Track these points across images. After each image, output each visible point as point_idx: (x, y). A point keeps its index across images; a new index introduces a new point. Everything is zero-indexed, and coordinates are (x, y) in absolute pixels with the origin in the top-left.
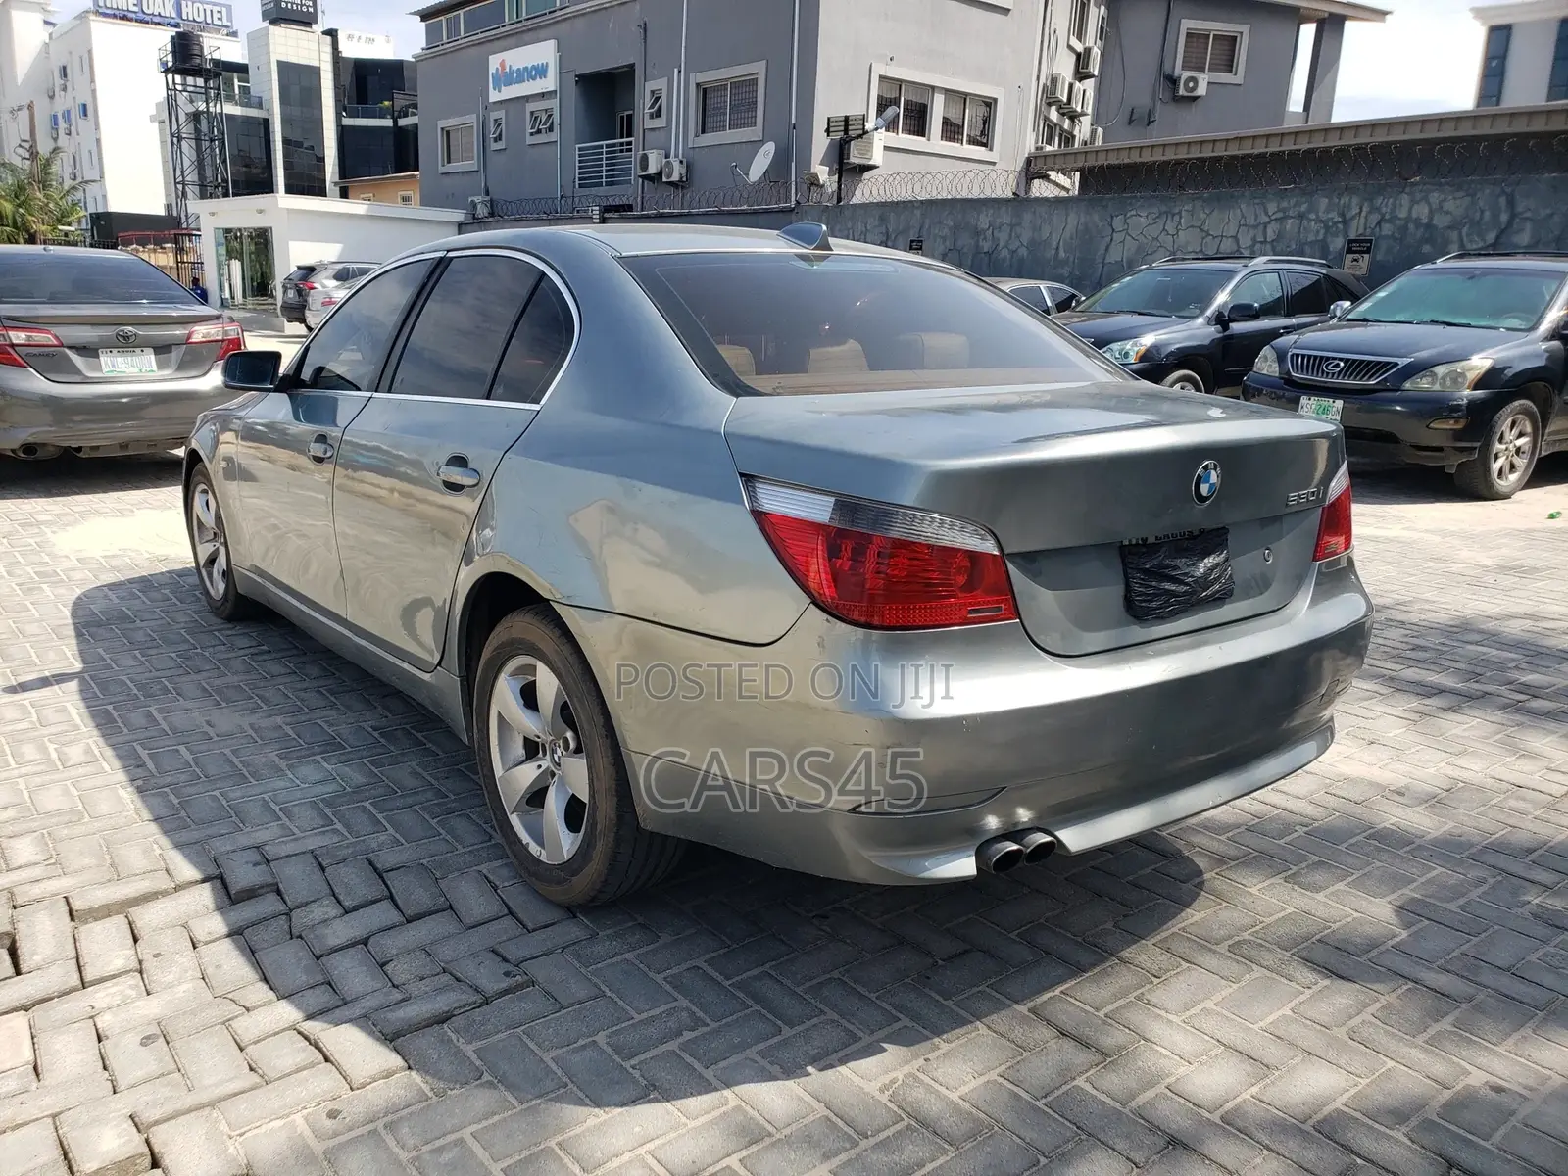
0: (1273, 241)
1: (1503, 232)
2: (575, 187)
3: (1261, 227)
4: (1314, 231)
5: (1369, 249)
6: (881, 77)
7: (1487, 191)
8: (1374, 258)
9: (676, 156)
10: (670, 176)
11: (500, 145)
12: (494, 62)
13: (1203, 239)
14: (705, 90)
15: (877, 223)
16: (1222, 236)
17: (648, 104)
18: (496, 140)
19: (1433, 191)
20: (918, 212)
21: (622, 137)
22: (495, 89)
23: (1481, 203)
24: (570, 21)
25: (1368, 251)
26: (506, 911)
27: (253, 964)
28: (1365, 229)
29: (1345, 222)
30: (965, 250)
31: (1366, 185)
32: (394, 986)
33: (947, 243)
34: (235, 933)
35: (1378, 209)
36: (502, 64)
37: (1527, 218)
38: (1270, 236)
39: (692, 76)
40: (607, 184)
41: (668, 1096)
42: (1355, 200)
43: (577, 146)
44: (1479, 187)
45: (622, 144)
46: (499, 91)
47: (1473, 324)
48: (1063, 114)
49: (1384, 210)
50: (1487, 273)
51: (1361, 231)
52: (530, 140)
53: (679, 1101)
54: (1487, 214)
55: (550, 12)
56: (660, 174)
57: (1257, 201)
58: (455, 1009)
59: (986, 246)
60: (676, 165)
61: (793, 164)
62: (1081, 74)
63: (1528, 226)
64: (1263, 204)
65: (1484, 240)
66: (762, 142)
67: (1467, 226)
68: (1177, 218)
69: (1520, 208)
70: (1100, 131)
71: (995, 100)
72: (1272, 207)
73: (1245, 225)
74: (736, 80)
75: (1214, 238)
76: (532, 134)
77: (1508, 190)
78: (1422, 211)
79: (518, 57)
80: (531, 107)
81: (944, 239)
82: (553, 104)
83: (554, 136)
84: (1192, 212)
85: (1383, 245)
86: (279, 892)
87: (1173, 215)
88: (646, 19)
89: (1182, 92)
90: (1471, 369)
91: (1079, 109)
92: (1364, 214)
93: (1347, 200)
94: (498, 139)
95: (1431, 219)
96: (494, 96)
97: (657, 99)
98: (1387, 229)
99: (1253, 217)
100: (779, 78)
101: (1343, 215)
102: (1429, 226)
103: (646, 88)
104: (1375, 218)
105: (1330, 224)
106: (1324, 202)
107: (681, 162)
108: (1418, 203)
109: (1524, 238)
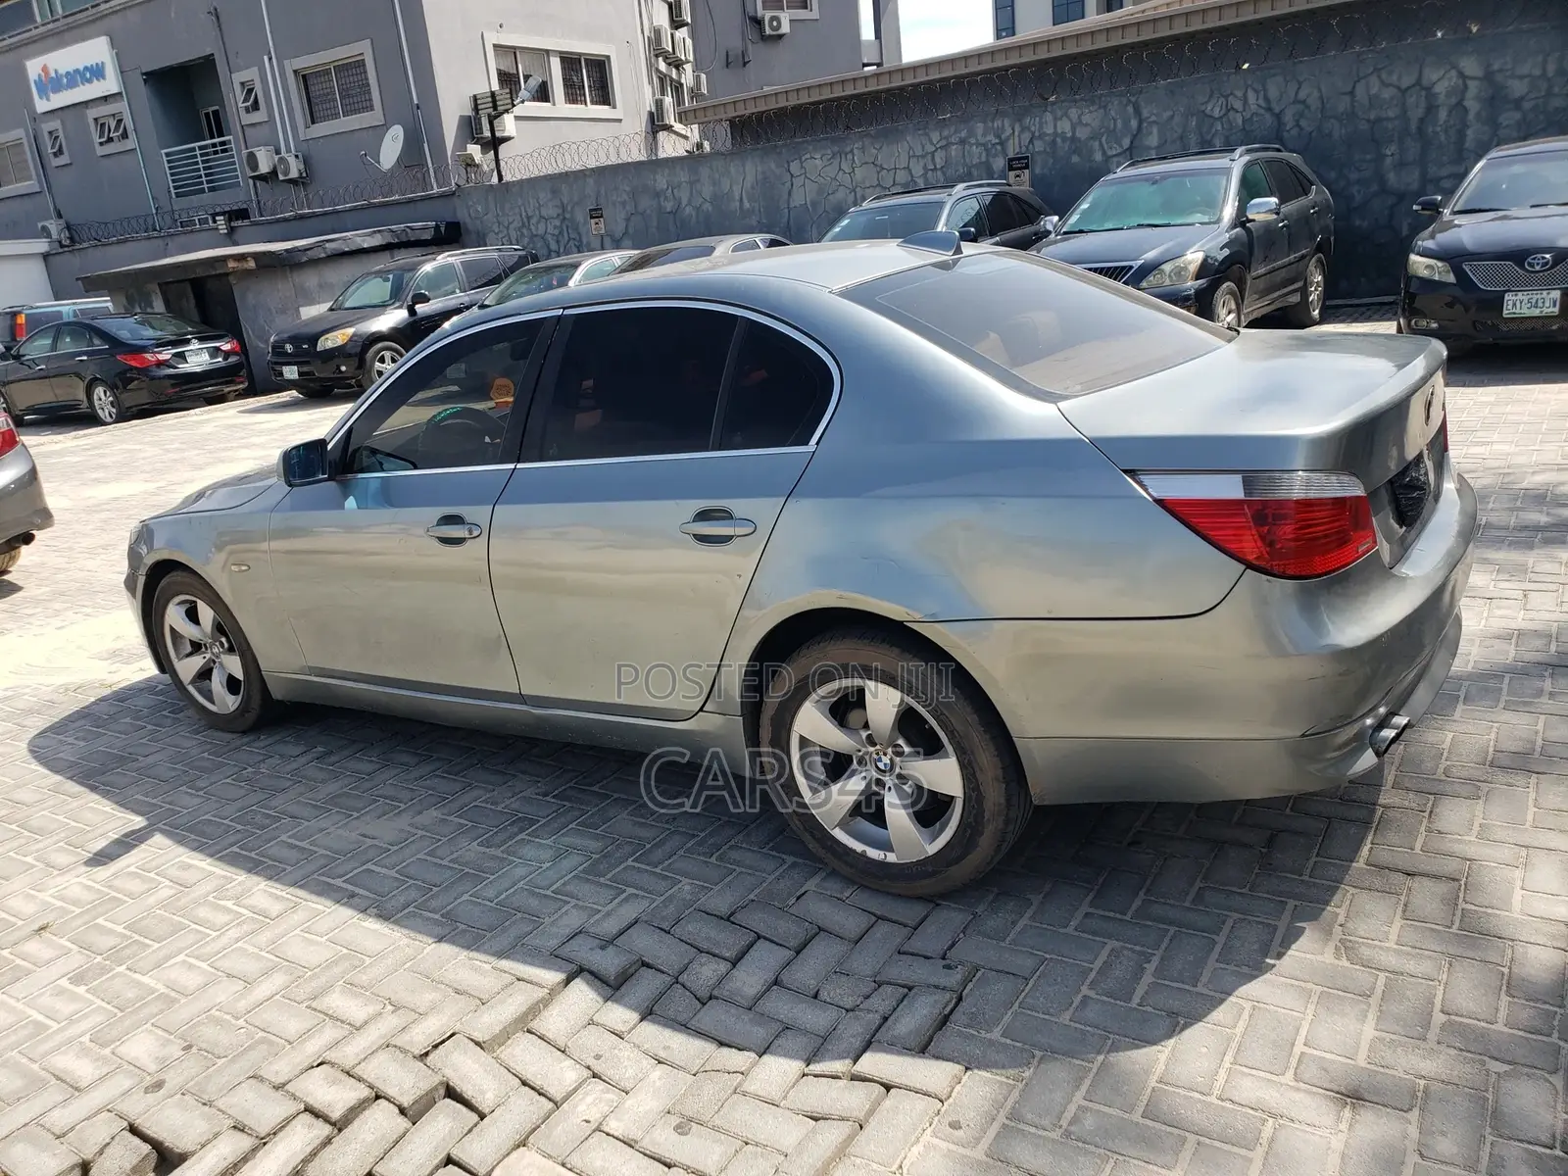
0: (942, 167)
1: (1134, 137)
2: (171, 197)
3: (929, 157)
4: (976, 154)
5: (1027, 164)
6: (495, 46)
7: (1116, 103)
8: (1032, 174)
9: (288, 151)
10: (286, 172)
11: (64, 160)
12: (34, 67)
13: (878, 173)
14: (304, 76)
15: (549, 196)
16: (896, 169)
17: (241, 98)
18: (55, 155)
19: (1070, 107)
20: (591, 181)
21: (212, 137)
22: (41, 98)
23: (1113, 113)
24: (120, 14)
25: (1027, 167)
26: (874, 919)
27: (695, 1036)
28: (1021, 147)
29: (1002, 143)
30: (648, 212)
31: (1013, 107)
32: (847, 1011)
33: (628, 208)
34: (647, 1014)
35: (1029, 129)
36: (45, 69)
37: (1154, 122)
38: (939, 162)
39: (286, 62)
40: (212, 189)
41: (1195, 1017)
42: (1007, 123)
43: (163, 151)
44: (1109, 99)
45: (214, 145)
46: (48, 100)
47: (1172, 223)
48: (669, 64)
49: (1033, 129)
50: (1166, 176)
51: (1017, 150)
52: (101, 151)
53: (1209, 1017)
54: (1119, 123)
55: (93, 7)
56: (274, 173)
57: (920, 132)
58: (943, 1009)
59: (669, 206)
60: (292, 160)
61: (426, 145)
62: (676, 24)
63: (1155, 130)
64: (927, 135)
65: (1121, 146)
66: (385, 127)
67: (1105, 135)
68: (850, 156)
69: (1145, 113)
70: (703, 76)
71: (608, 57)
72: (935, 136)
73: (914, 156)
74: (340, 63)
75: (888, 171)
76: (101, 144)
77: (1133, 99)
78: (1064, 126)
79: (65, 59)
80: (92, 113)
81: (624, 204)
82: (122, 107)
83: (131, 143)
84: (863, 149)
85: (1039, 159)
86: (648, 966)
87: (846, 154)
88: (215, 4)
89: (768, 31)
90: (1190, 263)
91: (683, 58)
92: (1016, 133)
93: (1000, 123)
94: (59, 152)
95: (1074, 133)
96: (42, 106)
97: (250, 91)
98: (1039, 146)
99: (920, 147)
100: (389, 56)
101: (999, 137)
102: (1073, 139)
103: (234, 81)
104: (1026, 136)
105: (990, 146)
106: (980, 127)
107: (297, 156)
108: (1061, 119)
109: (1153, 140)
